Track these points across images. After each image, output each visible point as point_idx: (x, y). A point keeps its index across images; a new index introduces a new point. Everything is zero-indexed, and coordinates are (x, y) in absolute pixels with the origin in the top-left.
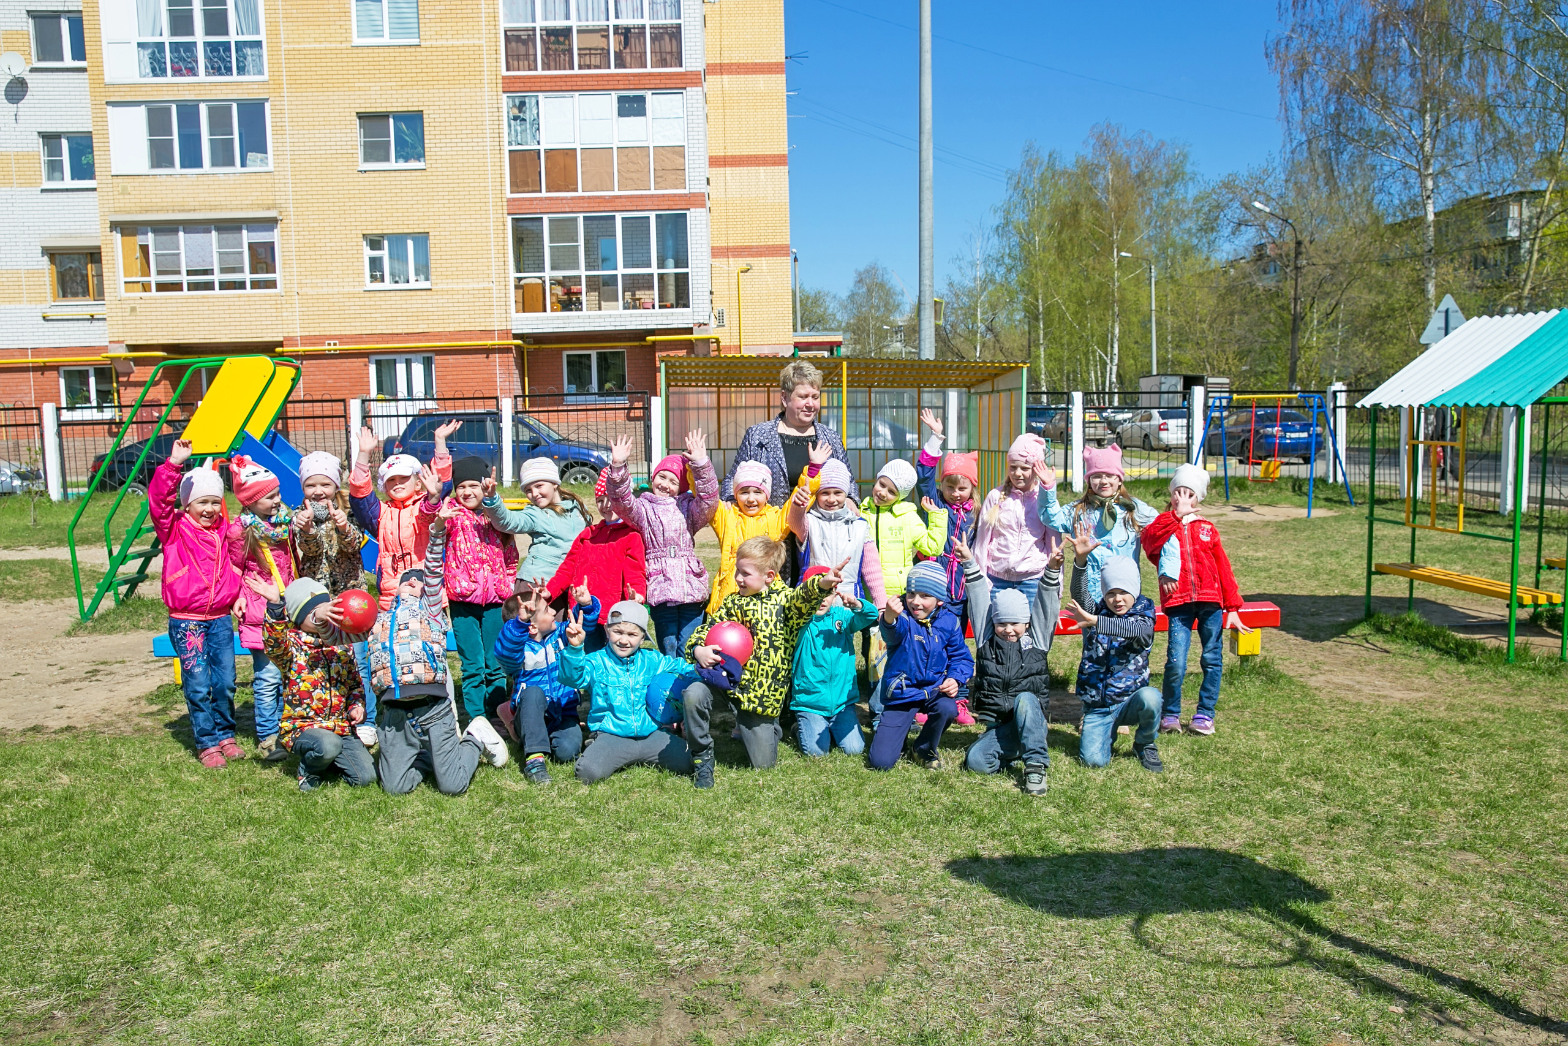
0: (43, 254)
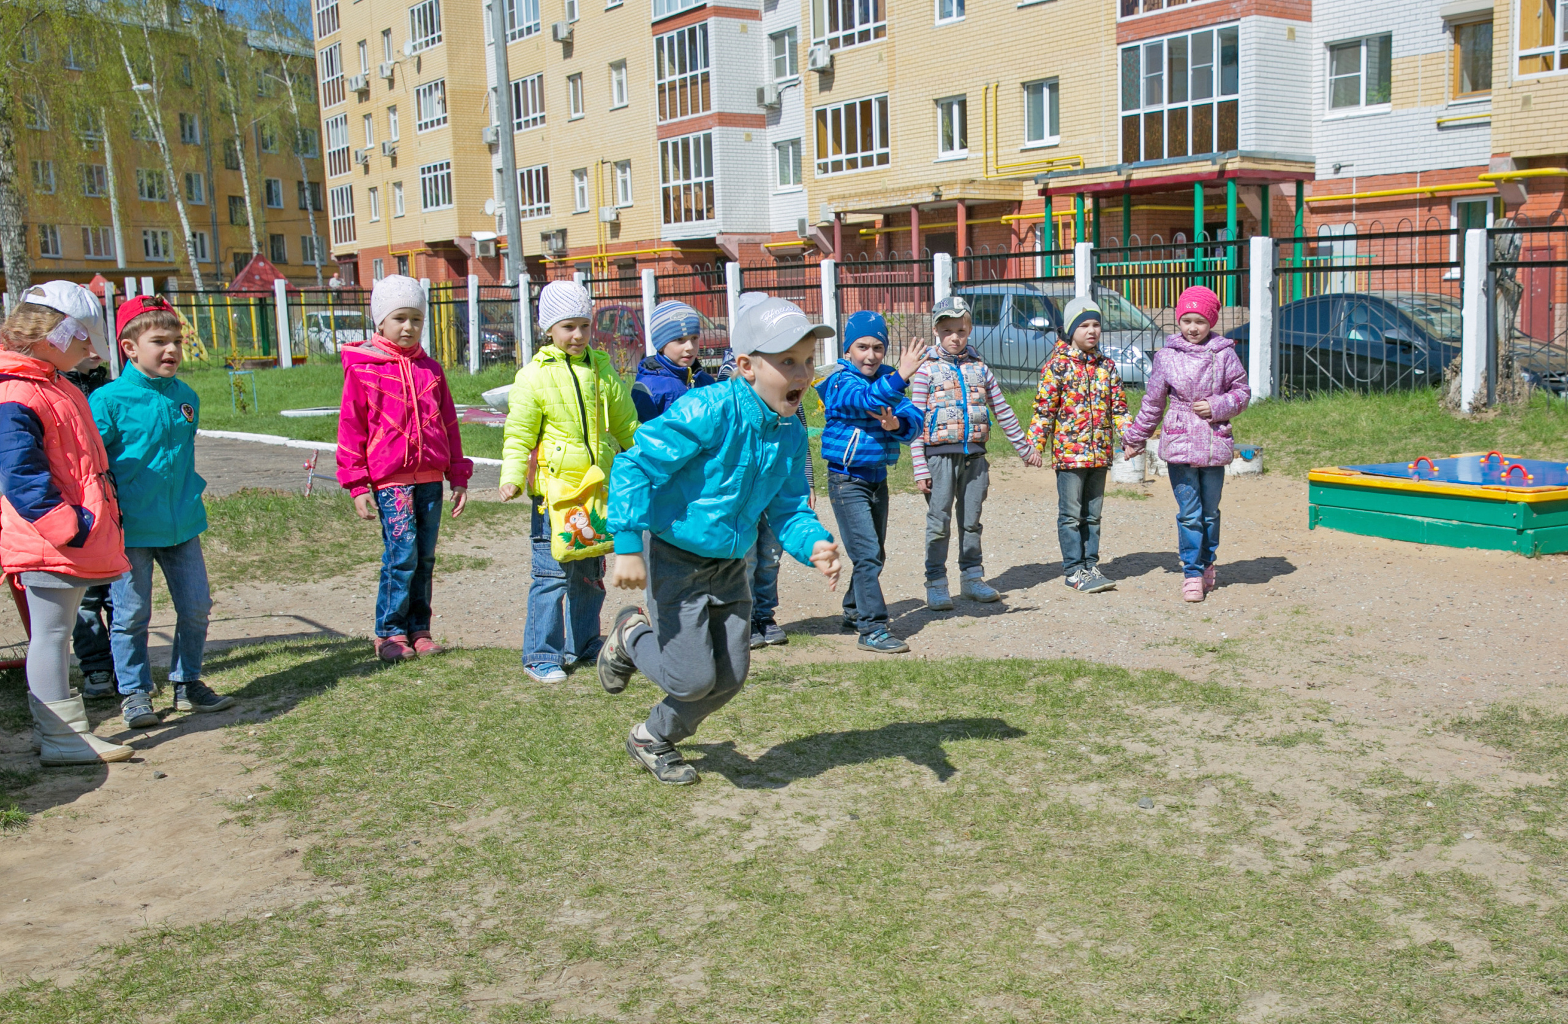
0: (1445, 28)
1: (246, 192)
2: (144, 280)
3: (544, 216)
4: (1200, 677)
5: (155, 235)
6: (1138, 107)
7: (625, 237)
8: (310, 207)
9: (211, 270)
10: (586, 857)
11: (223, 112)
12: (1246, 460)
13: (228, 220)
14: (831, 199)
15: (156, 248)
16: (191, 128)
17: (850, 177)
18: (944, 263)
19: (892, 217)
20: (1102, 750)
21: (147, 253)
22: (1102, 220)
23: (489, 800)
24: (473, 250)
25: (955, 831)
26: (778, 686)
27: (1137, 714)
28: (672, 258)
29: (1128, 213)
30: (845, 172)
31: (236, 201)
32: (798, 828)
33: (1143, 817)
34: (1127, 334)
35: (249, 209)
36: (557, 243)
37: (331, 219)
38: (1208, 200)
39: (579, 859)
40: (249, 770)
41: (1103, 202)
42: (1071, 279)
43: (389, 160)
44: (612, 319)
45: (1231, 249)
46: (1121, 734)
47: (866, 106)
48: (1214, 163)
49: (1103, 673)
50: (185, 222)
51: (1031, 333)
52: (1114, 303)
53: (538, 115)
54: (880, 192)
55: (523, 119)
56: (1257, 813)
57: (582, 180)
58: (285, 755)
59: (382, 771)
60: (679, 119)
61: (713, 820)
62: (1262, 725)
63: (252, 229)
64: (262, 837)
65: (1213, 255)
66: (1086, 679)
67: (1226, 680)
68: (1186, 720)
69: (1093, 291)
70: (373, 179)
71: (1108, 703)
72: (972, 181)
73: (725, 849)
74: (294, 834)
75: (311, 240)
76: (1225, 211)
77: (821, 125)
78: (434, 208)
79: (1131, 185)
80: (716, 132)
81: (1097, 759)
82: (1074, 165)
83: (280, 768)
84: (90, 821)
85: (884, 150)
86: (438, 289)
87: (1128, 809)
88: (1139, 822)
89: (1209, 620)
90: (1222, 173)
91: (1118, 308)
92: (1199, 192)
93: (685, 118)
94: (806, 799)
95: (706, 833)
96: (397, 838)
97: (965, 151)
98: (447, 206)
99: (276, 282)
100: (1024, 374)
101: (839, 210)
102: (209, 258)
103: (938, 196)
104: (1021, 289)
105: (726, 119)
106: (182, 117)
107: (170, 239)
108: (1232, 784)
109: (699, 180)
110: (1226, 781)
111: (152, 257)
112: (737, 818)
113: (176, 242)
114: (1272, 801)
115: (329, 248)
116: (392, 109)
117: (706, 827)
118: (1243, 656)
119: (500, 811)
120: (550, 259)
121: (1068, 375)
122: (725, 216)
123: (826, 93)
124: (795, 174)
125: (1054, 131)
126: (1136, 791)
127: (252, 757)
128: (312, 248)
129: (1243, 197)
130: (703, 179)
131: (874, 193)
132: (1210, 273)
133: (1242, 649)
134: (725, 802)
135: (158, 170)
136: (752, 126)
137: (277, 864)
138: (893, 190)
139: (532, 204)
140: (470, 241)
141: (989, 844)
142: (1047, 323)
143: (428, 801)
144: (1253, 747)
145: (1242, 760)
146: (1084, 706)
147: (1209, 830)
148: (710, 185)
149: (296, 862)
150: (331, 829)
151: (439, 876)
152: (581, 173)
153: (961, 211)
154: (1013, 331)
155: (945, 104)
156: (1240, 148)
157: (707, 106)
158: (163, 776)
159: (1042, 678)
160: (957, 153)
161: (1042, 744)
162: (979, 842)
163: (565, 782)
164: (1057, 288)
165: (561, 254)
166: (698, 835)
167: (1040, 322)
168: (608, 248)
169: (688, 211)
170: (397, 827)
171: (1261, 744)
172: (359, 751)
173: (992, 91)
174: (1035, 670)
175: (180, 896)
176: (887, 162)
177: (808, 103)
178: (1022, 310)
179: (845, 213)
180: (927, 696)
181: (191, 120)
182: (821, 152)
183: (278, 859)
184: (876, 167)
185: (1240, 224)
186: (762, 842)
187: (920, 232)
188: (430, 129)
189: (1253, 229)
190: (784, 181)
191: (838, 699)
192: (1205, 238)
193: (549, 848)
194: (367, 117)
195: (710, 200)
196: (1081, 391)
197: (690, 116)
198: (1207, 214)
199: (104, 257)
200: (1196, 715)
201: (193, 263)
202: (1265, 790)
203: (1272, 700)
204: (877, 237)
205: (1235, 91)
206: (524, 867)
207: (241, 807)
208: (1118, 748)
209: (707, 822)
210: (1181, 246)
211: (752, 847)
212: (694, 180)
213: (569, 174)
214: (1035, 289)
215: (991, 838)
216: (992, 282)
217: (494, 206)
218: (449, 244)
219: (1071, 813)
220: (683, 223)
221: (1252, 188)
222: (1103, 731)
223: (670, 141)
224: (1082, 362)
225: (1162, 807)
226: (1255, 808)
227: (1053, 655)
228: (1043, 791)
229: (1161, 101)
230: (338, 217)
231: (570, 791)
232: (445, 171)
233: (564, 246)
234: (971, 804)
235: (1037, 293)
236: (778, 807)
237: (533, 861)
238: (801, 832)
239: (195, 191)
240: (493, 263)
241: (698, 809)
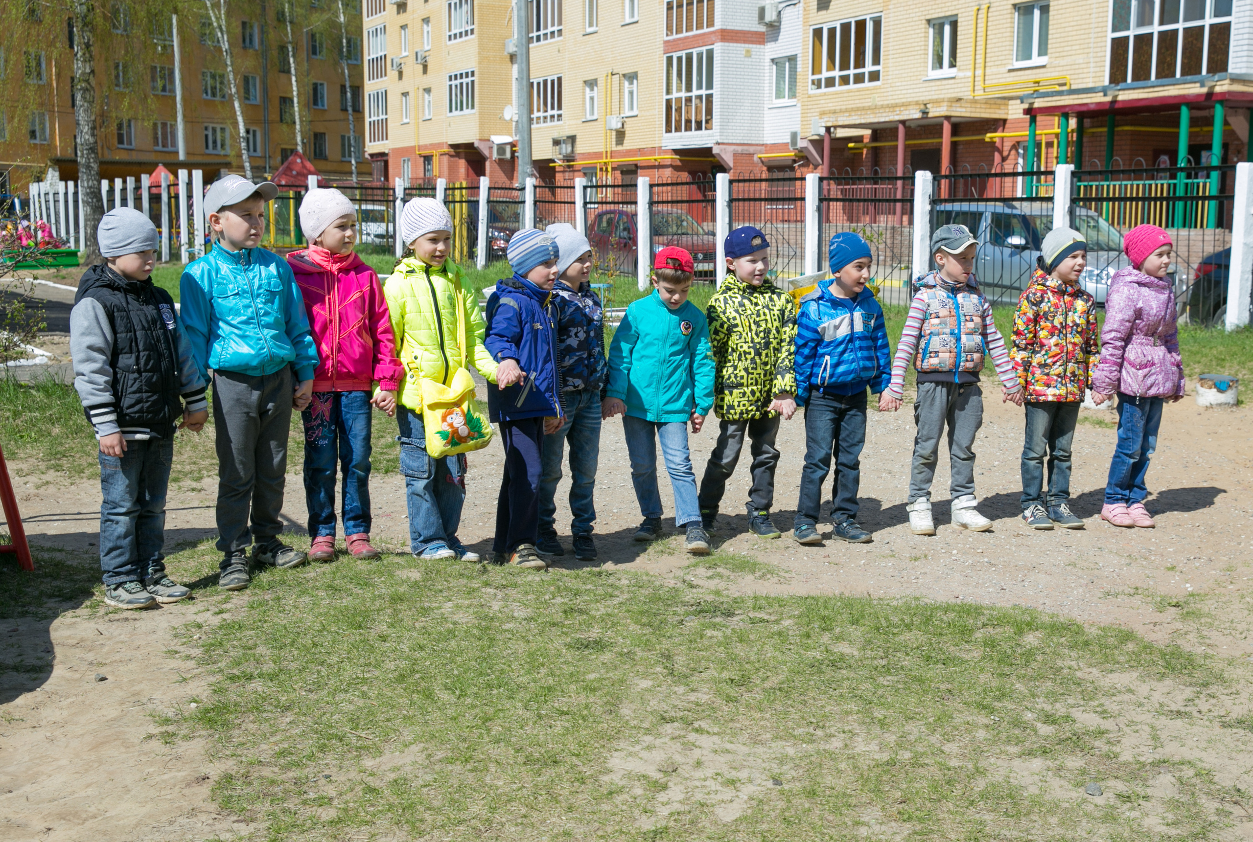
1: (295, 93)
2: (194, 172)
3: (556, 123)
4: (1160, 638)
5: (214, 130)
6: (1128, 28)
7: (629, 144)
8: (350, 109)
9: (260, 163)
10: (493, 810)
11: (279, 20)
12: (1220, 391)
13: (278, 119)
14: (823, 114)
15: (215, 142)
16: (251, 36)
17: (842, 93)
18: (924, 181)
19: (881, 132)
20: (1049, 719)
21: (207, 147)
22: (1085, 140)
23: (408, 735)
24: (491, 153)
25: (883, 809)
26: (718, 620)
27: (1090, 678)
28: (671, 166)
29: (1112, 134)
30: (838, 88)
31: (286, 101)
32: (716, 792)
33: (1090, 808)
34: (1103, 255)
35: (296, 109)
36: (566, 149)
37: (367, 120)
38: (1193, 122)
39: (485, 813)
40: (185, 680)
41: (1087, 122)
42: (1050, 199)
43: (421, 67)
44: (610, 222)
45: (1215, 175)
46: (1071, 701)
47: (861, 25)
48: (1202, 86)
49: (1056, 628)
50: (240, 119)
51: (1008, 252)
52: (1092, 223)
53: (556, 28)
54: (869, 108)
55: (542, 32)
56: (1218, 812)
57: (592, 90)
58: (222, 665)
59: (311, 691)
60: (684, 34)
61: (629, 775)
62: (1227, 701)
63: (298, 127)
64: (178, 758)
65: (1196, 177)
66: (1037, 634)
67: (1190, 645)
68: (1143, 689)
69: (1071, 212)
70: (407, 84)
71: (1060, 663)
72: (959, 100)
73: (636, 813)
74: (212, 757)
75: (349, 138)
76: (1211, 133)
77: (817, 43)
78: (458, 113)
79: (1117, 106)
80: (718, 48)
81: (1045, 730)
82: (1061, 85)
83: (212, 679)
84: (23, 725)
85: (876, 68)
86: (454, 189)
87: (1074, 795)
88: (1086, 815)
89: (1173, 568)
90: (1210, 95)
91: (1097, 228)
92: (1185, 112)
93: (690, 34)
94: (729, 757)
95: (620, 791)
96: (309, 771)
97: (954, 70)
98: (469, 111)
99: (310, 177)
100: (998, 290)
101: (829, 124)
102: (259, 153)
103: (925, 113)
104: (1000, 207)
105: (728, 36)
106: (244, 24)
107: (227, 134)
108: (1191, 772)
109: (700, 92)
110: (1185, 767)
111: (211, 150)
112: (657, 776)
113: (232, 137)
114: (1237, 798)
115: (364, 147)
116: (426, 21)
117: (621, 784)
118: (1208, 615)
119: (415, 748)
120: (560, 163)
121: (1044, 306)
122: (722, 127)
123: (823, 12)
124: (790, 89)
125: (1043, 51)
126: (1083, 772)
127: (191, 664)
128: (350, 146)
129: (1231, 120)
130: (703, 92)
131: (863, 109)
132: (1192, 198)
133: (1209, 606)
134: (644, 754)
135: (220, 72)
136: (752, 42)
137: (186, 791)
138: (882, 107)
139: (546, 111)
140: (489, 144)
141: (918, 827)
142: (1023, 242)
143: (347, 729)
144: (1218, 730)
145: (1204, 745)
146: (1034, 665)
147: (1164, 829)
148: (709, 97)
149: (205, 790)
150: (250, 754)
151: (340, 820)
152: (591, 84)
153: (947, 128)
154: (989, 247)
155: (937, 25)
156: (1230, 70)
157: (711, 23)
158: (103, 679)
159: (990, 629)
160: (946, 71)
161: (985, 707)
162: (908, 825)
163: (487, 719)
164: (1035, 208)
165: (569, 158)
166: (611, 793)
167: (1016, 240)
168: (613, 154)
169: (688, 122)
170: (311, 757)
171: (1224, 725)
172: (293, 666)
173: (983, 12)
174: (984, 619)
175: (85, 820)
176: (878, 79)
177: (805, 22)
178: (1000, 229)
179: (835, 127)
180: (869, 642)
181: (251, 27)
182: (816, 69)
183: (188, 785)
184: (867, 84)
185: (1225, 146)
186: (677, 807)
187: (906, 147)
188: (459, 40)
189: (1239, 152)
190: (779, 95)
191: (776, 640)
192: (1189, 161)
193: (456, 796)
194: (404, 27)
195: (709, 112)
196: (1056, 323)
197: (695, 32)
198: (1191, 135)
199: (170, 149)
200: (1154, 684)
201: (245, 157)
202: (1228, 784)
203: (1240, 671)
204: (865, 151)
205: (1229, 13)
206: (427, 816)
207: (167, 721)
208: (1067, 718)
209: (623, 776)
210: (1164, 170)
211: (664, 811)
212: (695, 92)
213: (581, 84)
214: (1014, 208)
215: (920, 820)
216: (970, 200)
217: (511, 112)
218: (470, 146)
219: (1010, 796)
220: (683, 133)
221: (1240, 111)
222: (1053, 697)
223: (675, 56)
224: (1060, 292)
225: (1111, 795)
226: (1216, 805)
227: (1005, 602)
228: (982, 764)
229: (1151, 23)
230: (373, 118)
231: (489, 730)
232: (470, 79)
233: (573, 151)
234: (903, 776)
235: (1015, 212)
236: (699, 764)
237: (438, 811)
238: (719, 797)
239: (252, 90)
240: (509, 165)
241: (616, 761)
